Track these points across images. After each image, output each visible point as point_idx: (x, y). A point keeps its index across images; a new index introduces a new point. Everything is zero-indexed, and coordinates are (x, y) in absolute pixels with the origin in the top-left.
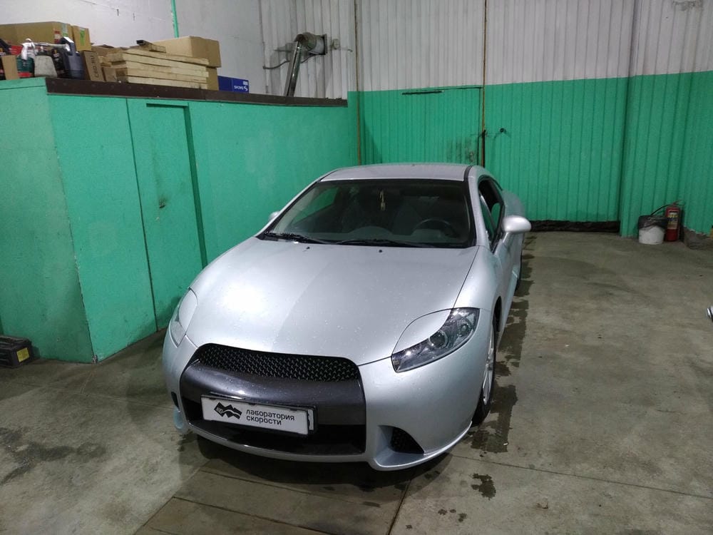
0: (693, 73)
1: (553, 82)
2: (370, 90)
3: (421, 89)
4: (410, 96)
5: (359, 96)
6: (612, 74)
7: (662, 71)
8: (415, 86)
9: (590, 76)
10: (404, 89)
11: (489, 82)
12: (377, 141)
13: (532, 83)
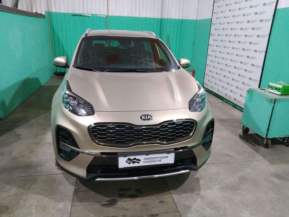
0: (182, 20)
1: (135, 18)
2: (55, 12)
3: (80, 14)
4: (75, 16)
5: (49, 14)
6: (156, 17)
7: (173, 17)
8: (77, 12)
9: (148, 16)
10: (72, 13)
11: (110, 14)
12: (60, 37)
13: (127, 17)
